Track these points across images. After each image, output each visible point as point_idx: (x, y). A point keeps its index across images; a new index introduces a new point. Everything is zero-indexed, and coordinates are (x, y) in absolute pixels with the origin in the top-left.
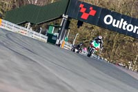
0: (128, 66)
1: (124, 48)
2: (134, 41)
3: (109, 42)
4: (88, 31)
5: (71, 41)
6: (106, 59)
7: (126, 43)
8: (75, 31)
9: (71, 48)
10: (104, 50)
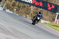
0: (27, 17)
1: (25, 9)
2: (29, 6)
4: (10, 2)
5: (2, 7)
6: (17, 14)
7: (26, 7)
8: (4, 2)
9: (2, 9)
10: (17, 10)
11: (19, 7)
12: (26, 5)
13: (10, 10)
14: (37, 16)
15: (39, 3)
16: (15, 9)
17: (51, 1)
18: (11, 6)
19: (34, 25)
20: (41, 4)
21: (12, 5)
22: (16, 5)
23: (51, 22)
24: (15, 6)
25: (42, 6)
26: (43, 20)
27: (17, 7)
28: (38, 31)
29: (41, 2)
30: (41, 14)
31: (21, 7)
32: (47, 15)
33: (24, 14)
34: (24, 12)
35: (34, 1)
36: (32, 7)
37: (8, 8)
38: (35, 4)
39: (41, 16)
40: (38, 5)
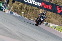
1: (33, 12)
2: (38, 9)
3: (26, 10)
4: (17, 5)
5: (9, 10)
6: (25, 18)
7: (34, 10)
8: (11, 5)
9: (9, 12)
10: (25, 13)
11: (27, 10)
12: (34, 8)
13: (18, 13)
14: (41, 17)
15: (48, 6)
16: (23, 12)
17: (60, 4)
18: (18, 9)
19: (37, 26)
20: (50, 7)
21: (20, 8)
22: (24, 8)
23: (61, 26)
24: (22, 9)
25: (51, 9)
26: (52, 23)
27: (25, 10)
28: (47, 35)
29: (50, 5)
30: (44, 15)
31: (29, 10)
32: (56, 18)
33: (32, 18)
34: (32, 15)
35: (43, 4)
36: (40, 10)
37: (15, 11)
38: (44, 7)
39: (45, 17)
40: (47, 8)
